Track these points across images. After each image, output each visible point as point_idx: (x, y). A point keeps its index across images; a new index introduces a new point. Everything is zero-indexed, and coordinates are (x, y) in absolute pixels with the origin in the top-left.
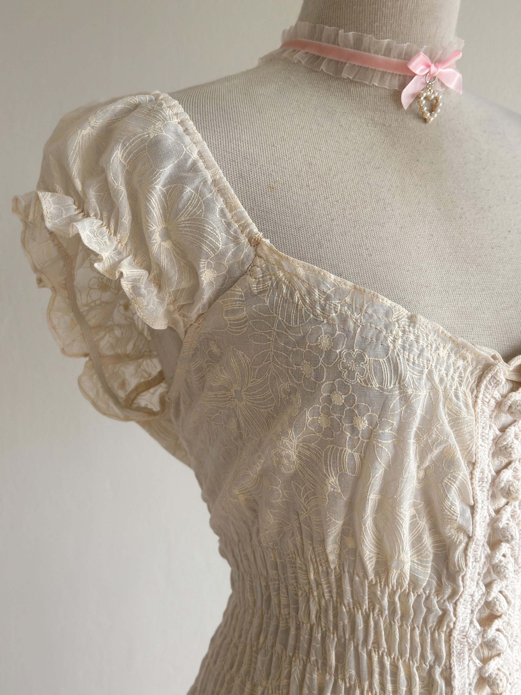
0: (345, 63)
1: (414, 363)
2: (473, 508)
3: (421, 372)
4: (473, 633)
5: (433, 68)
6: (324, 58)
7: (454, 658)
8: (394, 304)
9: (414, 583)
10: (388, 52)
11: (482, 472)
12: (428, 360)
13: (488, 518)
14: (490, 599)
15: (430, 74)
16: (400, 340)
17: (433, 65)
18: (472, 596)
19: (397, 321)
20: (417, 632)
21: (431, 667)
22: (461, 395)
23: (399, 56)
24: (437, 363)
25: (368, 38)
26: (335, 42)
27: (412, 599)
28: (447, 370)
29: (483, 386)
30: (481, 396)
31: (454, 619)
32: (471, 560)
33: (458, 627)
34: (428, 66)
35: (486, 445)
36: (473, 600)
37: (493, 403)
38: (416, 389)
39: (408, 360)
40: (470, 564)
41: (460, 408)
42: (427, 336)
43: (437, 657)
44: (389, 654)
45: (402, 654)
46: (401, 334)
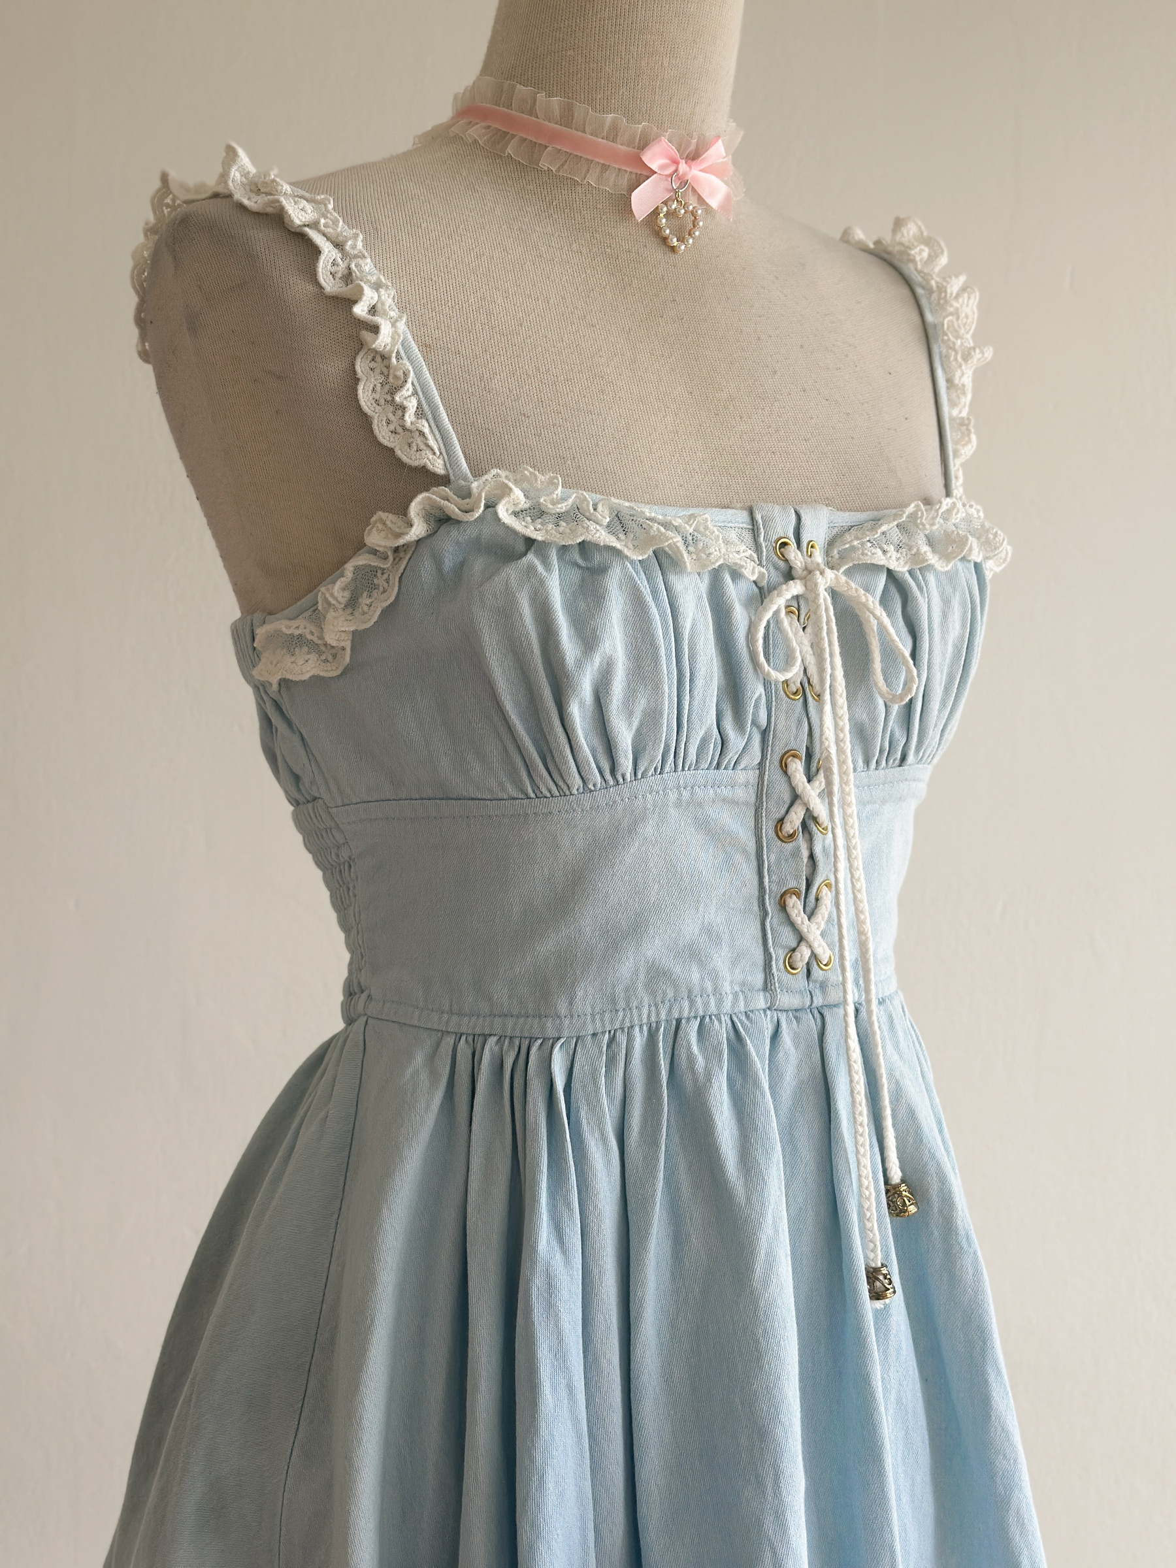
0: (546, 147)
5: (683, 167)
6: (513, 136)
10: (613, 134)
15: (678, 175)
17: (684, 161)
23: (630, 143)
25: (581, 110)
26: (532, 112)
34: (676, 163)
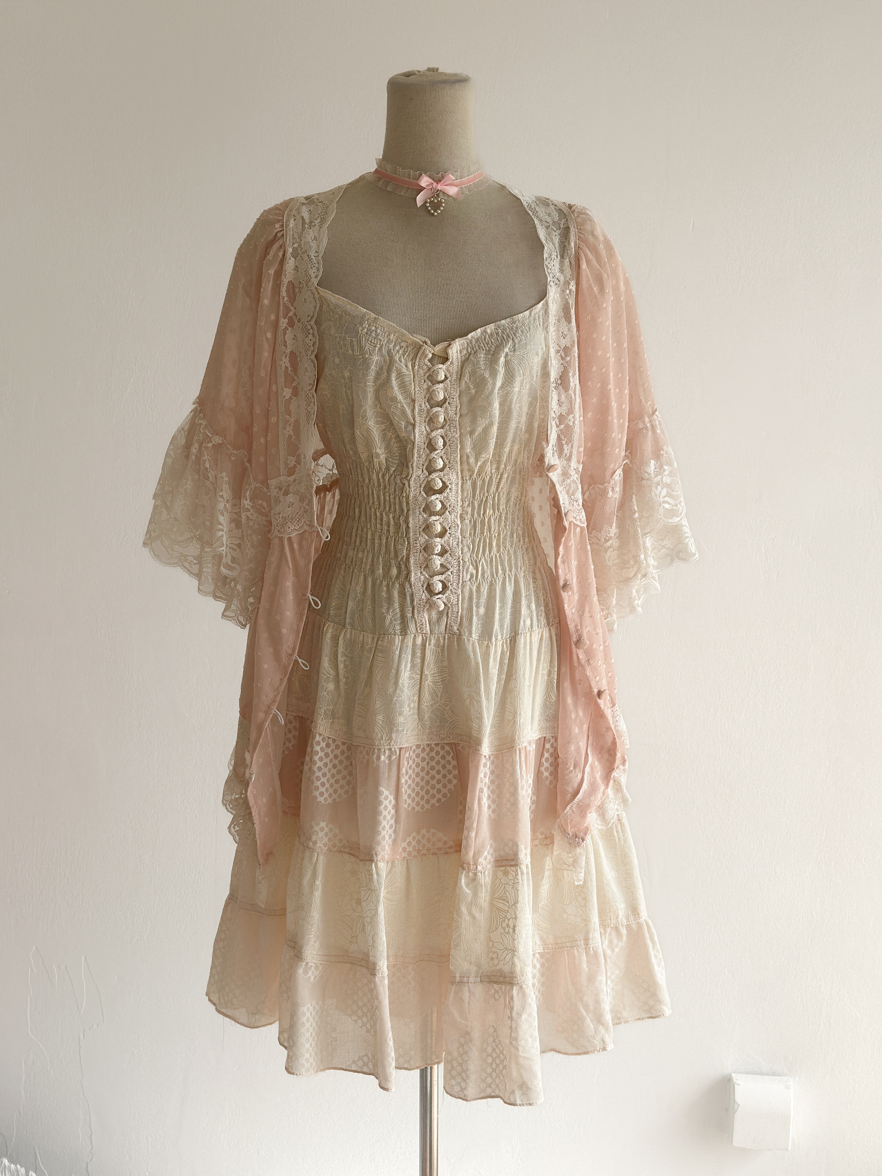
1: (371, 342)
2: (414, 426)
3: (376, 347)
4: (420, 499)
5: (436, 184)
7: (411, 512)
8: (367, 311)
9: (388, 469)
11: (420, 406)
12: (381, 340)
13: (425, 432)
14: (430, 479)
15: (434, 188)
16: (366, 329)
17: (436, 182)
18: (419, 477)
19: (367, 320)
20: (392, 497)
21: (400, 517)
22: (403, 360)
24: (387, 342)
27: (387, 478)
28: (394, 347)
29: (418, 358)
30: (417, 363)
31: (408, 488)
32: (416, 455)
33: (412, 495)
34: (433, 183)
35: (422, 391)
36: (419, 480)
37: (425, 367)
38: (371, 354)
39: (368, 340)
40: (415, 458)
41: (402, 367)
42: (384, 328)
43: (402, 511)
44: (379, 509)
45: (385, 508)
46: (367, 326)
